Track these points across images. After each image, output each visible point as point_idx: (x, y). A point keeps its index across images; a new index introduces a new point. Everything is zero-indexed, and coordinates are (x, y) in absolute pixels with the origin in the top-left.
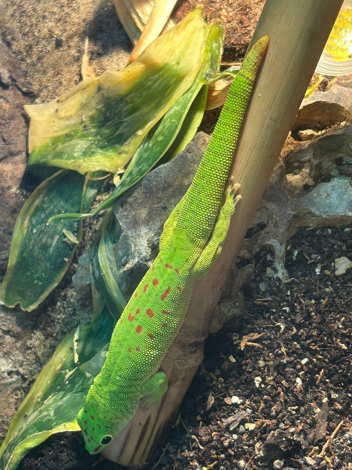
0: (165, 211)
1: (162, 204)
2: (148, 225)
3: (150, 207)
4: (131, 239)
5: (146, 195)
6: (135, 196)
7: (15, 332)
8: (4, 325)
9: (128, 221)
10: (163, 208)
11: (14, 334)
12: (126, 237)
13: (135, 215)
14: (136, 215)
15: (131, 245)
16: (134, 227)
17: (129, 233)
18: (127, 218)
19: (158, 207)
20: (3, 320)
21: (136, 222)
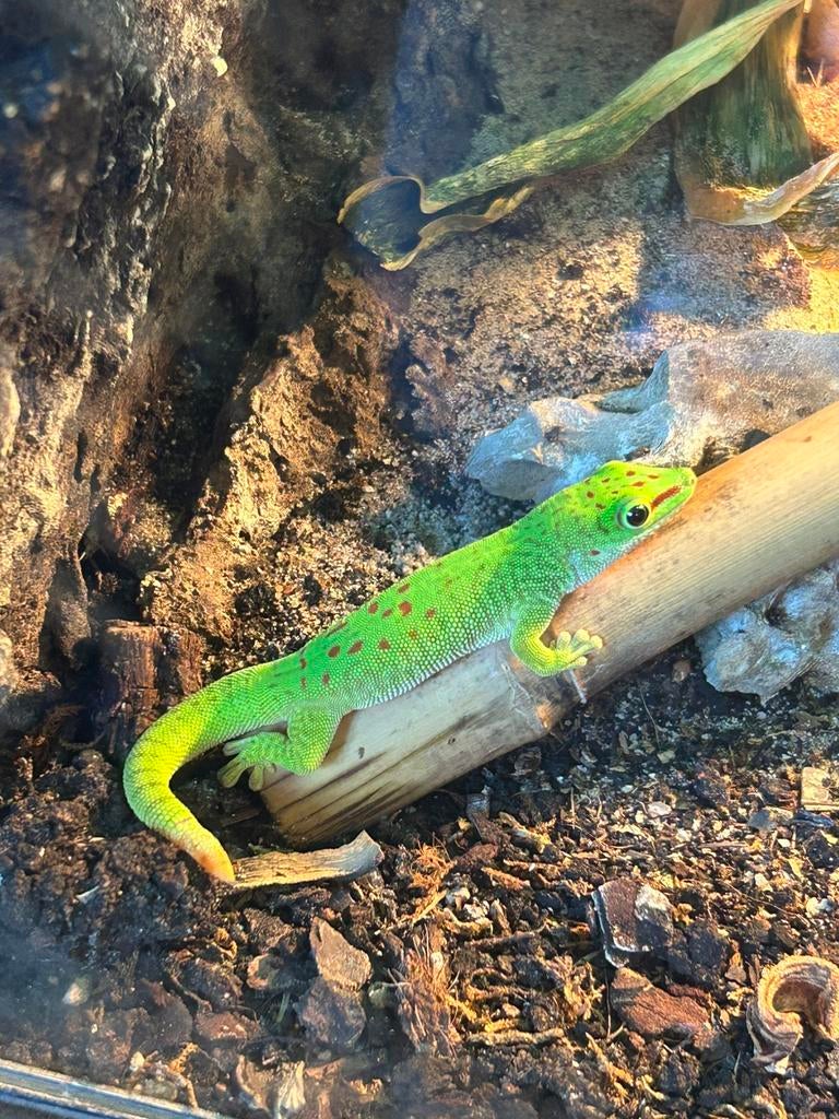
0: (767, 410)
1: (768, 395)
2: (721, 413)
3: (741, 387)
4: (675, 419)
5: (745, 362)
6: (724, 353)
7: (292, 470)
8: (280, 443)
9: (689, 385)
10: (765, 402)
11: (287, 470)
12: (667, 411)
13: (706, 384)
14: (708, 386)
15: (667, 429)
16: (693, 402)
17: (680, 407)
18: (690, 378)
19: (757, 396)
20: (286, 433)
21: (702, 398)
